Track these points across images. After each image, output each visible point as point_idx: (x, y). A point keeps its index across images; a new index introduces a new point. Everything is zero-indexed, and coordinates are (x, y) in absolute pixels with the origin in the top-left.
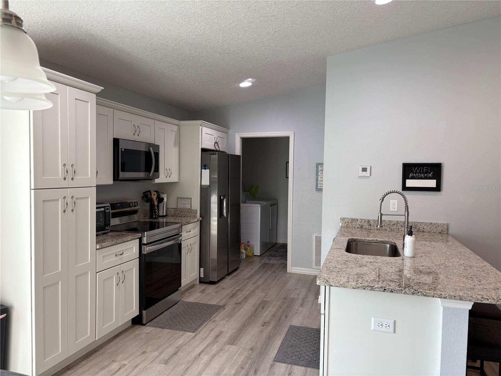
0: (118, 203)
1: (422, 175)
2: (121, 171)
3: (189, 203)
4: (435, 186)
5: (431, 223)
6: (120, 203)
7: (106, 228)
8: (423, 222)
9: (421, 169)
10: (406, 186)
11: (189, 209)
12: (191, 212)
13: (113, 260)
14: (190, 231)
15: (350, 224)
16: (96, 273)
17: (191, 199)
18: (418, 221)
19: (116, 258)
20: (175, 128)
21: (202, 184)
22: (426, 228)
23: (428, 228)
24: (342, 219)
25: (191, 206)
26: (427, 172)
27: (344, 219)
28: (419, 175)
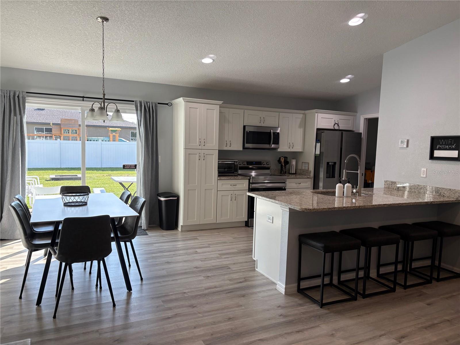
0: (254, 162)
1: (447, 147)
2: (246, 143)
3: (307, 166)
4: (457, 157)
5: (450, 189)
6: (255, 162)
7: (235, 173)
8: (444, 187)
9: (446, 141)
10: (434, 156)
11: (307, 170)
12: (308, 172)
13: (228, 187)
14: (300, 183)
15: (391, 186)
16: (218, 191)
17: (309, 163)
18: (440, 187)
19: (231, 187)
20: (301, 116)
21: (316, 153)
22: (446, 193)
23: (448, 194)
24: (386, 182)
25: (308, 168)
26: (451, 144)
27: (387, 181)
28: (444, 147)
